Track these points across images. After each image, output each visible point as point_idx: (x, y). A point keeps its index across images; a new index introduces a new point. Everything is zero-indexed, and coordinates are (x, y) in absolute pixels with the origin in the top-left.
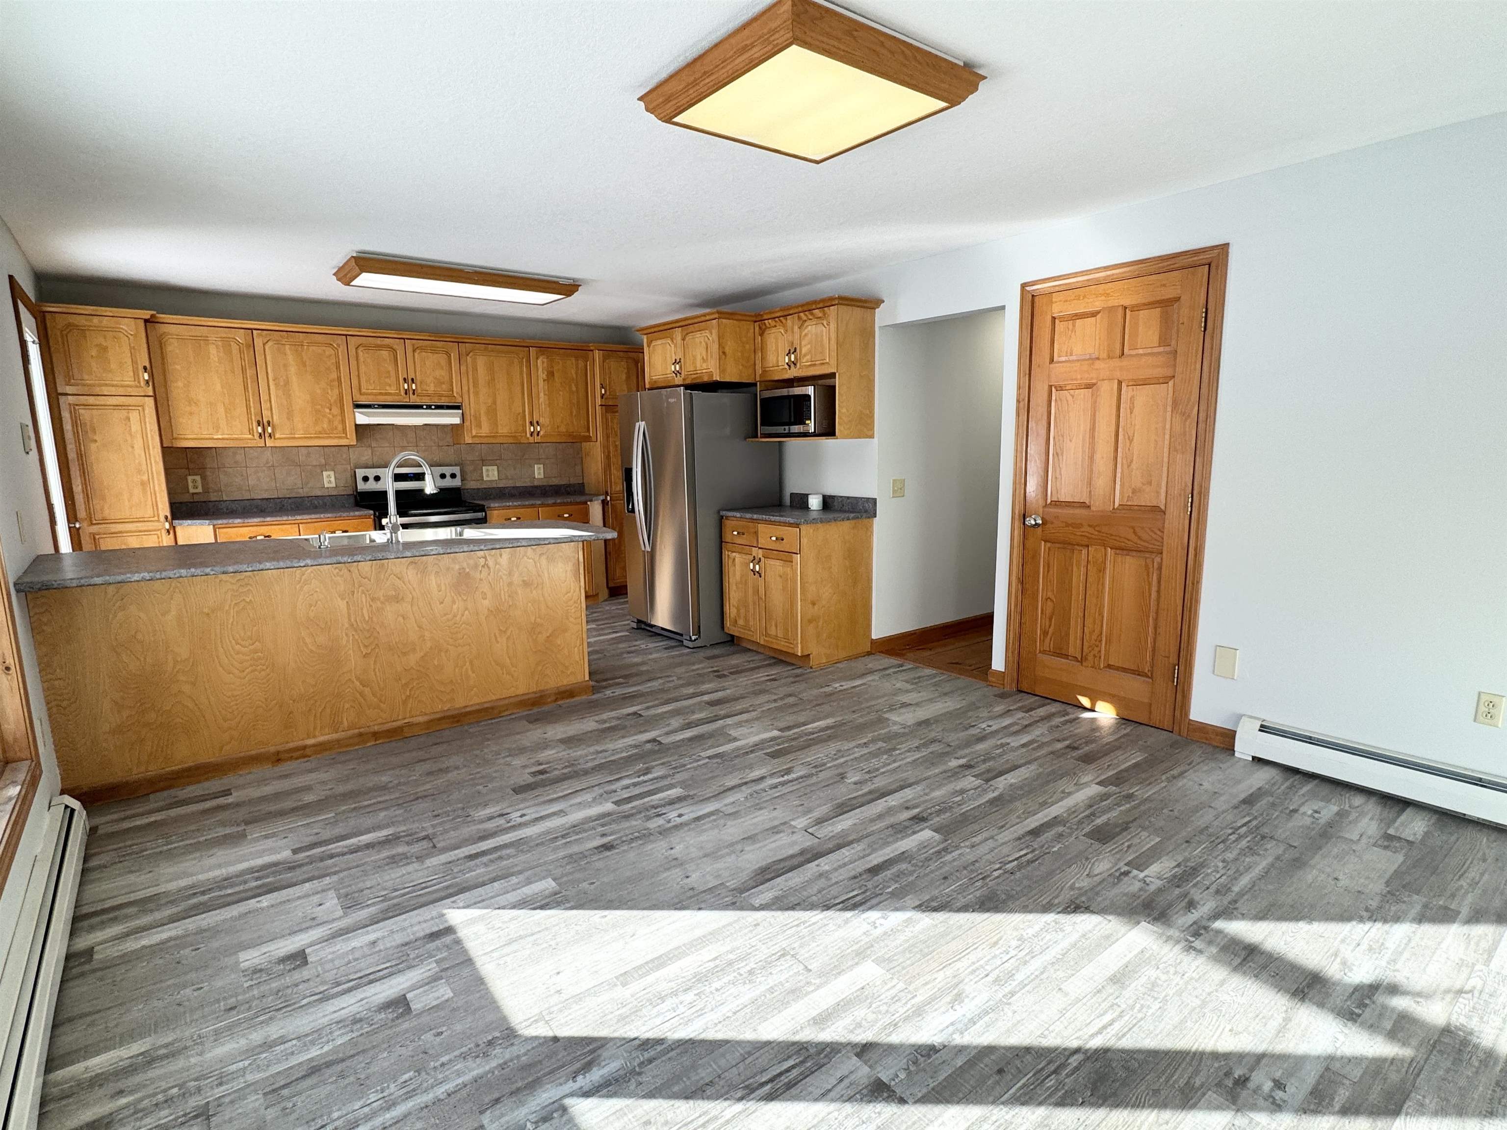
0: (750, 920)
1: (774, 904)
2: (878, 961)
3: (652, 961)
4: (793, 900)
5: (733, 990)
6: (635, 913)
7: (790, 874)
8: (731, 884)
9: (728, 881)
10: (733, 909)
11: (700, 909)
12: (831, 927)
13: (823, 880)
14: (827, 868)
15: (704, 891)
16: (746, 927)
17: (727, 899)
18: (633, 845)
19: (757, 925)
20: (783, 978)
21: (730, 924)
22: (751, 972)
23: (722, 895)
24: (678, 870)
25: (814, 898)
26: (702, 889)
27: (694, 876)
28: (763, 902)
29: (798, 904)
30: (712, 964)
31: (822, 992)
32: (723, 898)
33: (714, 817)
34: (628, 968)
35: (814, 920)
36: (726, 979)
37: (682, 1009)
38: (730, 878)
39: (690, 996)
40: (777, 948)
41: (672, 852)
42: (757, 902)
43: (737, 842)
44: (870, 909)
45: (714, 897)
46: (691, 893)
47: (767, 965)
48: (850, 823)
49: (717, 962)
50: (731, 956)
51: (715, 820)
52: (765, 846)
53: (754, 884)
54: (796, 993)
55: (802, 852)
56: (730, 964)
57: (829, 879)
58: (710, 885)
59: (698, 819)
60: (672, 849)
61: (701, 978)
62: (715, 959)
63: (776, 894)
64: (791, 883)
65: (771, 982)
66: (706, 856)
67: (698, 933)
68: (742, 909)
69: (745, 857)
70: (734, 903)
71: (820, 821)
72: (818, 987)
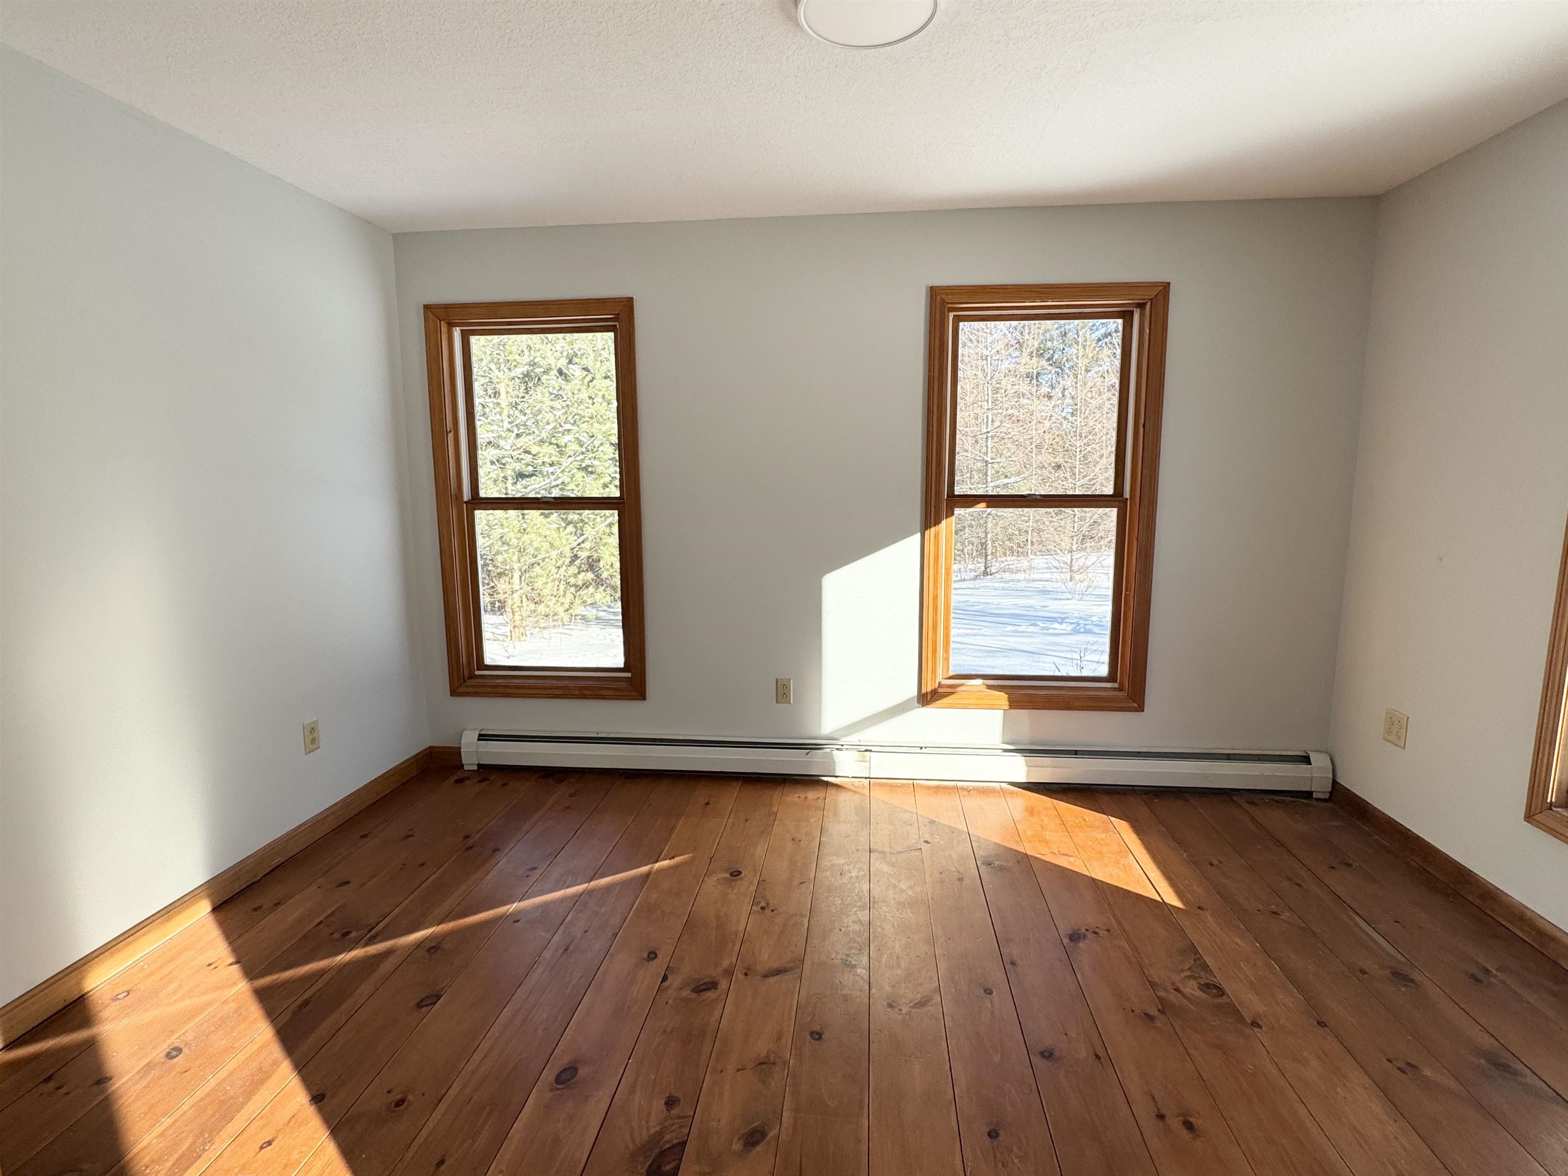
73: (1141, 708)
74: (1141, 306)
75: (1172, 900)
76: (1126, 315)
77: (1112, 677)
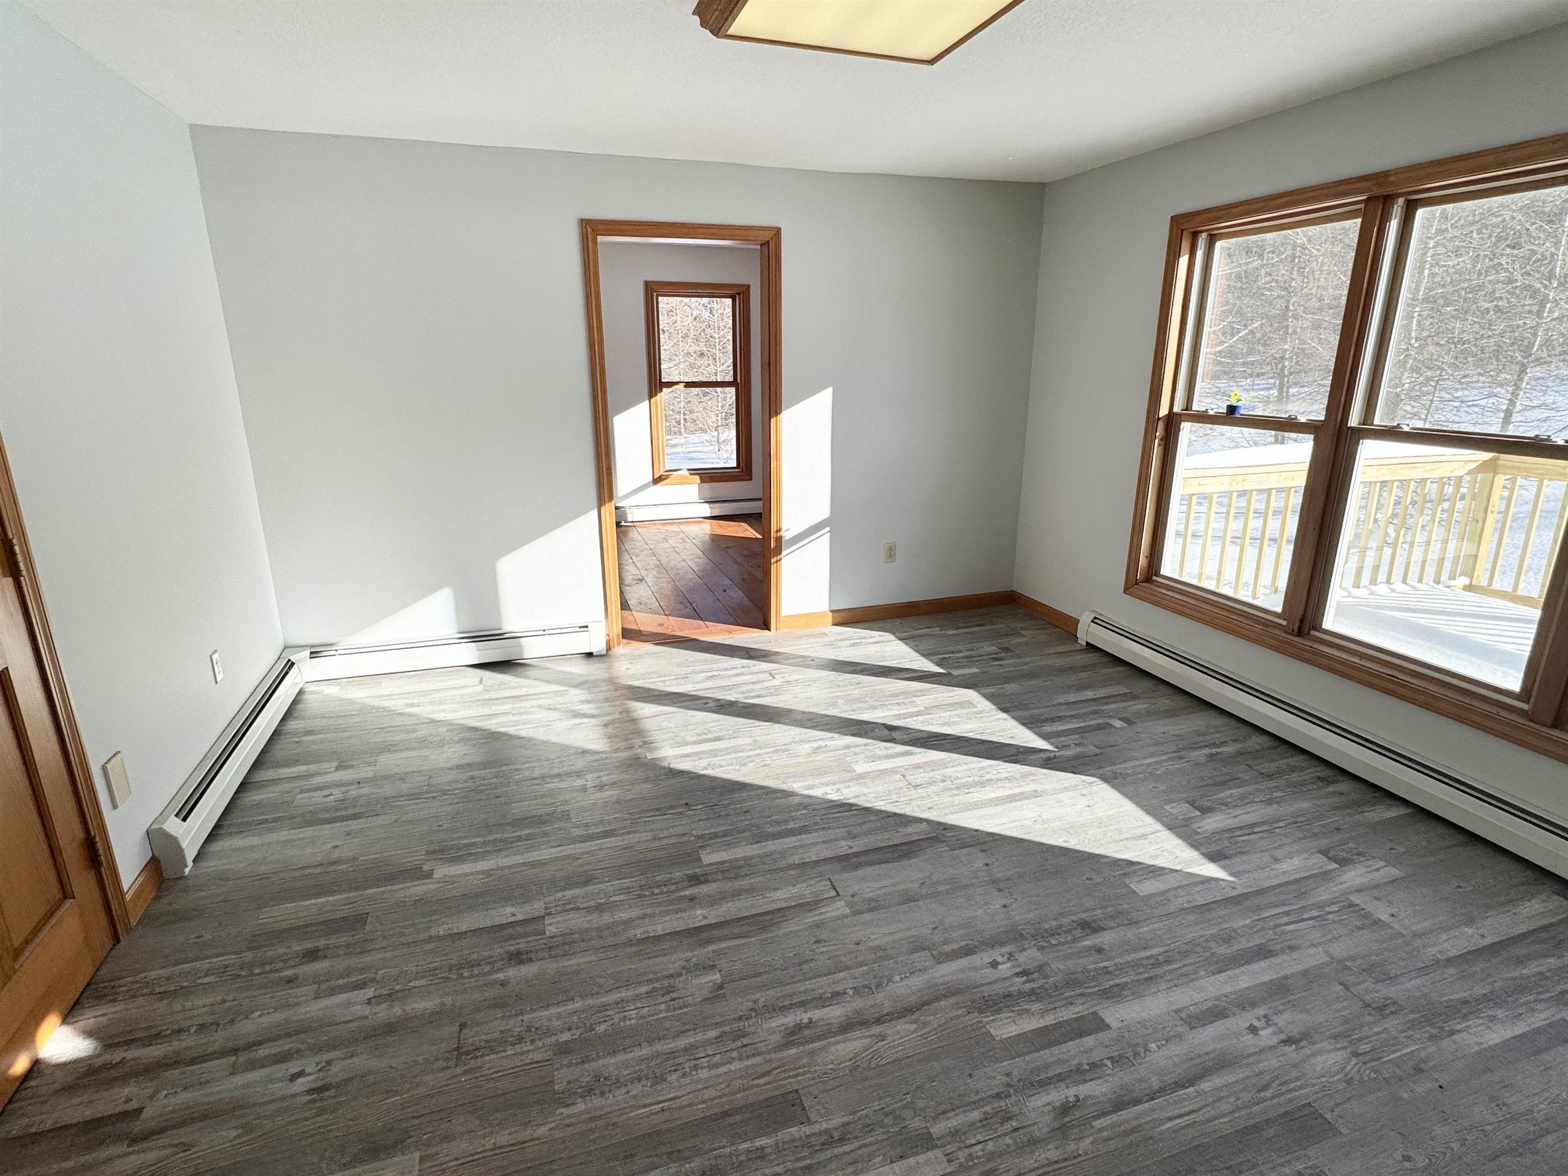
0: (935, 814)
1: (910, 822)
2: (854, 771)
3: (1016, 801)
4: (891, 821)
5: (959, 775)
6: (1038, 839)
7: (882, 845)
8: (942, 848)
9: (947, 851)
10: (946, 824)
11: (977, 831)
12: (871, 796)
13: (855, 832)
14: (843, 843)
15: (971, 846)
16: (939, 809)
17: (950, 834)
18: (1054, 923)
19: (930, 808)
20: (923, 775)
21: (952, 813)
22: (944, 781)
23: (955, 838)
24: (998, 875)
25: (872, 818)
26: (973, 850)
27: (979, 864)
28: (919, 825)
29: (889, 817)
30: (971, 790)
31: (900, 764)
32: (954, 836)
33: (947, 948)
34: (1035, 800)
35: (883, 803)
36: (962, 781)
37: (995, 772)
38: (944, 854)
39: (988, 777)
40: (920, 791)
41: (1004, 902)
42: (924, 826)
43: (925, 897)
44: (833, 801)
45: (962, 839)
46: (984, 847)
47: (932, 783)
48: (779, 894)
49: (967, 791)
50: (956, 792)
51: (946, 942)
52: (893, 885)
53: (921, 843)
54: (917, 767)
55: (857, 867)
56: (957, 788)
57: (849, 833)
58: (965, 851)
59: (969, 951)
60: (1005, 906)
61: (981, 784)
62: (968, 793)
63: (905, 829)
64: (887, 835)
65: (931, 774)
66: (965, 887)
67: (980, 812)
68: (940, 824)
69: (920, 875)
70: (945, 829)
71: (812, 905)
72: (902, 767)
73: (751, 479)
74: (739, 294)
75: (759, 536)
76: (733, 297)
77: (738, 466)
